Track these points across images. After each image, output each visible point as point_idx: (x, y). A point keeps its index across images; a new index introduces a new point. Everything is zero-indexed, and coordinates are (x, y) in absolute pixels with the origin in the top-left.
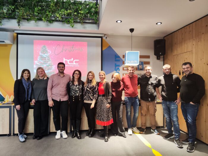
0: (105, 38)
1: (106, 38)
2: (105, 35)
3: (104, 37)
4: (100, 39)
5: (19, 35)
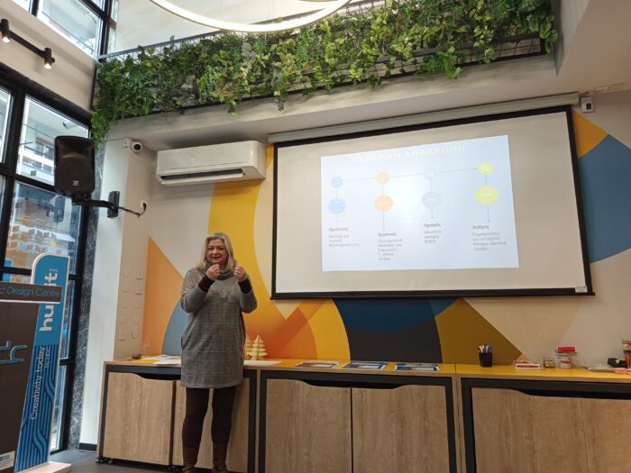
0: (584, 107)
1: (589, 106)
2: (582, 96)
3: (580, 104)
4: (564, 114)
5: (280, 150)
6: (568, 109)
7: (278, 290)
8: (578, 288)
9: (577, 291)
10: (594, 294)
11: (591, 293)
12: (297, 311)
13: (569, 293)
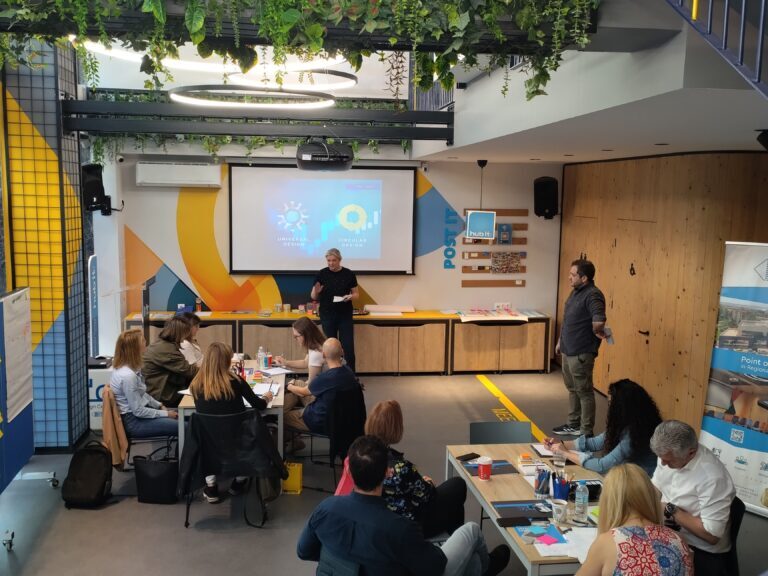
0: (423, 169)
1: (425, 169)
2: (423, 162)
3: (421, 167)
4: (412, 172)
5: (233, 168)
6: (415, 169)
7: (234, 268)
8: (408, 271)
10: (415, 274)
11: (413, 274)
12: (248, 283)
13: (403, 273)
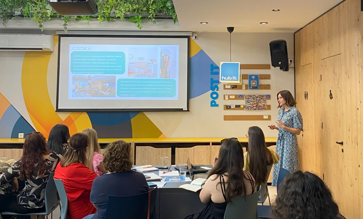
0: (194, 37)
2: (193, 33)
5: (62, 38)
6: (188, 37)
7: (59, 108)
8: (184, 108)
9: (184, 110)
10: (189, 111)
12: (69, 118)
13: (181, 110)
